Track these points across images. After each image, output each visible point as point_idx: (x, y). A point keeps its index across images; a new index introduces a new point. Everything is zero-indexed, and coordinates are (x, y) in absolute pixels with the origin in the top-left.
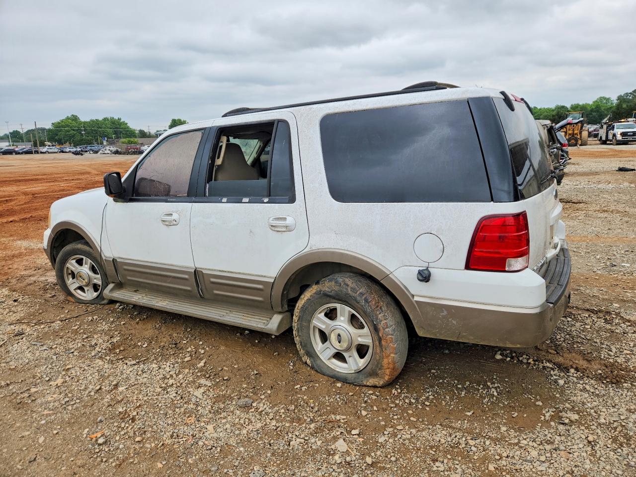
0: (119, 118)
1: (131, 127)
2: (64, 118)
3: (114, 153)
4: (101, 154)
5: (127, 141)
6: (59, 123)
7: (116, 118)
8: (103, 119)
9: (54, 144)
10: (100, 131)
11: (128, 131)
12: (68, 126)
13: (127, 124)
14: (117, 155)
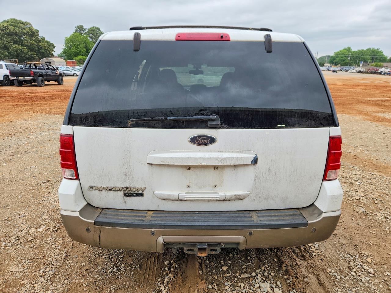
0: (378, 49)
1: (384, 54)
2: (343, 49)
3: (357, 72)
4: (350, 72)
5: (375, 64)
6: (338, 52)
7: (376, 48)
8: (367, 50)
9: (331, 65)
10: (362, 58)
11: (382, 57)
12: (343, 54)
13: (382, 52)
14: (359, 74)
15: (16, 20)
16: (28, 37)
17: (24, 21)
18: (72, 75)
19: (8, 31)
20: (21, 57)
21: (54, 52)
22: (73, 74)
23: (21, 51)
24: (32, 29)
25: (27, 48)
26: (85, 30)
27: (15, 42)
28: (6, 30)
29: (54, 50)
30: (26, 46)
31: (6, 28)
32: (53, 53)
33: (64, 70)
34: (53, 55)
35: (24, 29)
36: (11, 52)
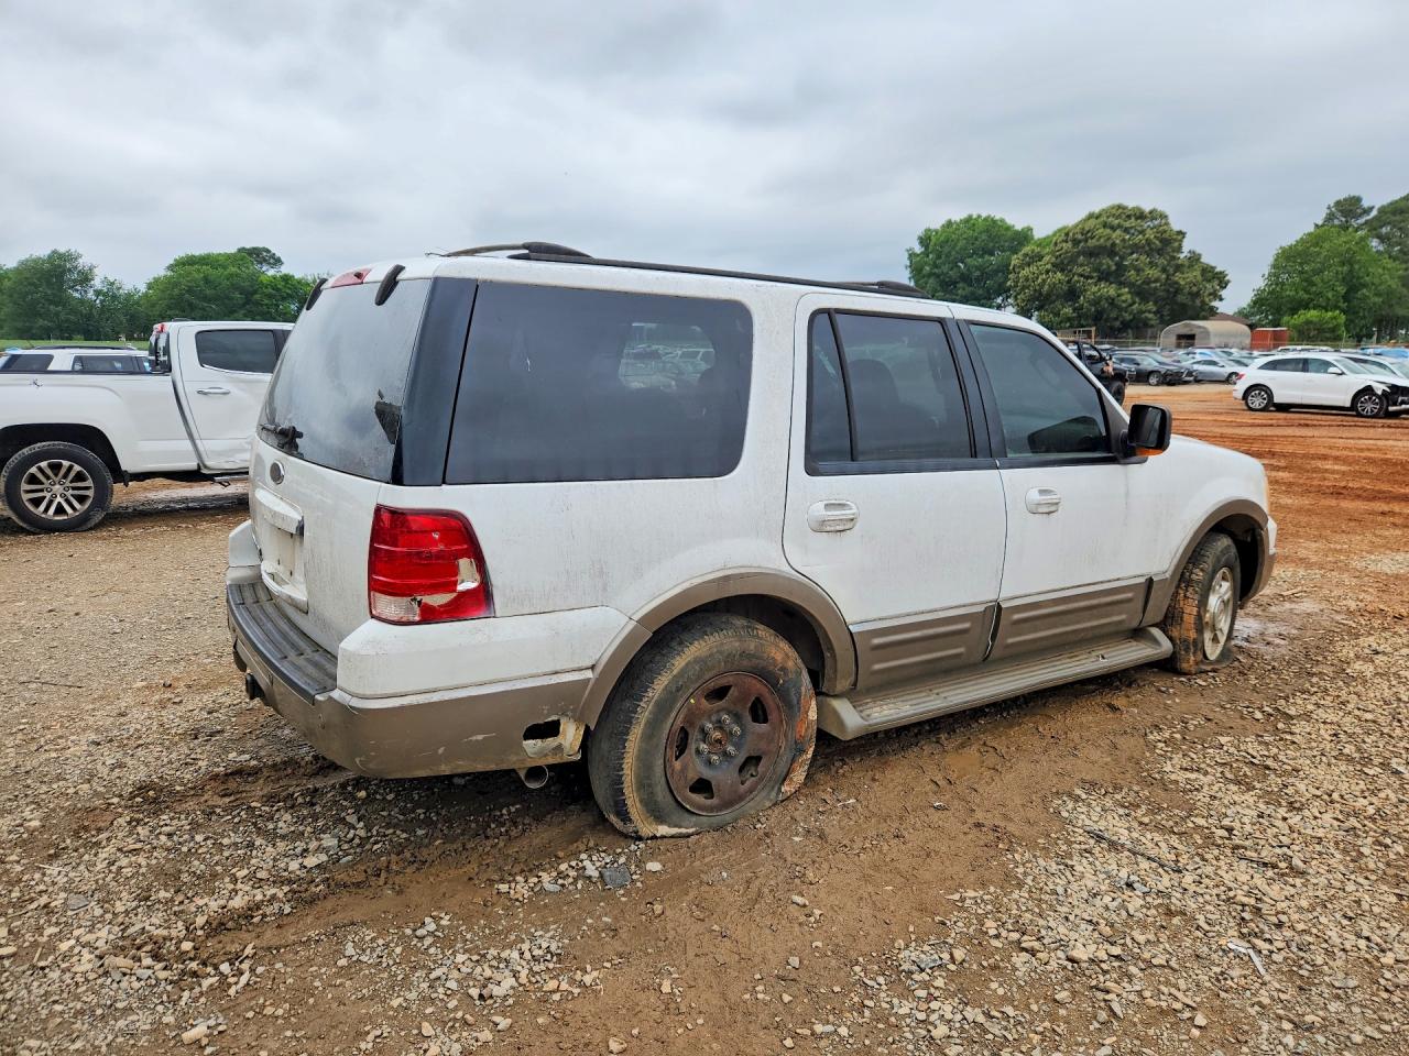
15: (1125, 208)
16: (1143, 258)
17: (1147, 208)
18: (1223, 379)
19: (1092, 243)
20: (1106, 320)
21: (1221, 299)
22: (1226, 375)
23: (1112, 302)
24: (1165, 232)
25: (1129, 292)
26: (1368, 211)
27: (1105, 277)
28: (1086, 241)
29: (1223, 293)
30: (1131, 285)
31: (1089, 235)
32: (1216, 304)
33: (1199, 362)
34: (1212, 313)
35: (1142, 232)
36: (1081, 307)
